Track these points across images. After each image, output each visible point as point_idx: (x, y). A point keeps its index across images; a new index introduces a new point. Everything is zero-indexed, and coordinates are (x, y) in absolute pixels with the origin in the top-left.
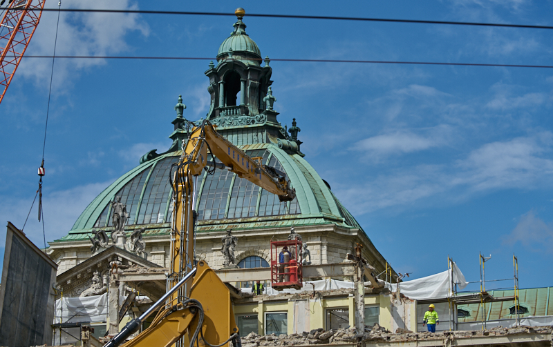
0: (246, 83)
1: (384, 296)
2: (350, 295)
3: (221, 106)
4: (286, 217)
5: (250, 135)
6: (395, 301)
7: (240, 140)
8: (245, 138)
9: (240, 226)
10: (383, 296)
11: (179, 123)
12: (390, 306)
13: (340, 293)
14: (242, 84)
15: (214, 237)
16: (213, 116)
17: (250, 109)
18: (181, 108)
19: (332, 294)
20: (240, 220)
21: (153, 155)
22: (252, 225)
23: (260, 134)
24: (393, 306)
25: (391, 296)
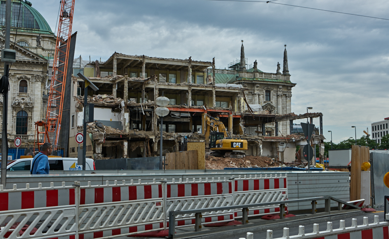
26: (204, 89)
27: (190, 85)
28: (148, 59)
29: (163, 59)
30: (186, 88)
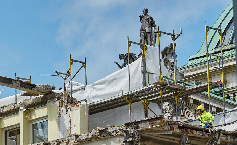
1: (52, 104)
2: (21, 108)
6: (62, 109)
10: (50, 104)
12: (57, 117)
13: (12, 108)
19: (5, 110)
24: (60, 116)
25: (58, 103)
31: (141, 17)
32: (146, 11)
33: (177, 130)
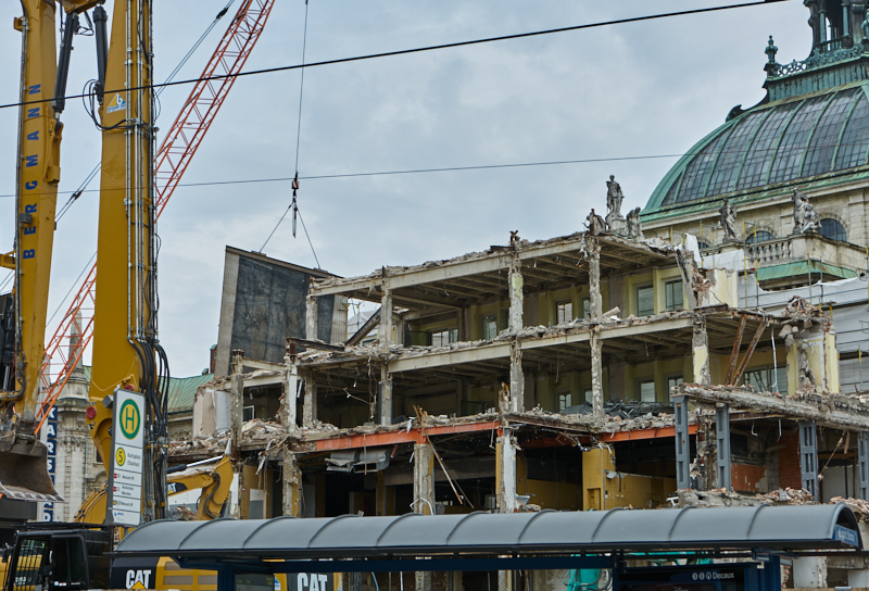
0: (849, 7)
3: (822, 40)
4: (861, 168)
5: (848, 70)
7: (837, 80)
8: (842, 77)
9: (810, 185)
11: (771, 68)
14: (845, 9)
15: (779, 202)
16: (812, 54)
17: (855, 40)
18: (771, 51)
20: (811, 179)
21: (736, 111)
22: (824, 182)
23: (859, 69)
26: (562, 341)
27: (514, 337)
28: (395, 276)
29: (433, 266)
30: (504, 352)
31: (608, 183)
32: (612, 177)
33: (736, 315)
